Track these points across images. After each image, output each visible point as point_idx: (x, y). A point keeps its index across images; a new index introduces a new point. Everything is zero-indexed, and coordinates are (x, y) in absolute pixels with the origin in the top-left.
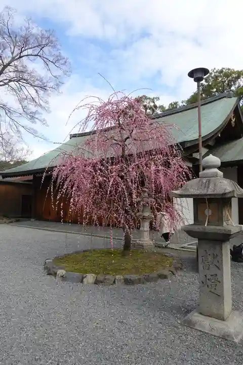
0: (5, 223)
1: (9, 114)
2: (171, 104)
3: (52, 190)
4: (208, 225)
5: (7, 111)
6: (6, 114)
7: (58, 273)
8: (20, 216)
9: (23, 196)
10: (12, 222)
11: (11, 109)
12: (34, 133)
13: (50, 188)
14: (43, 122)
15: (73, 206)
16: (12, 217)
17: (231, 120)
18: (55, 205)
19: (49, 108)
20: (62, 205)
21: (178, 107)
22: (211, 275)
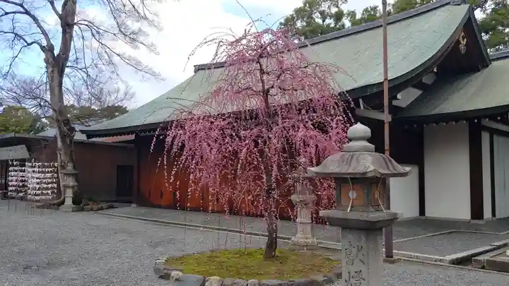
0: (92, 210)
1: (97, 36)
2: (366, 10)
3: (165, 162)
4: (351, 210)
5: (94, 32)
6: (93, 35)
7: (172, 275)
8: (114, 199)
9: (118, 166)
10: (102, 209)
11: (101, 27)
12: (137, 66)
13: (163, 160)
14: (151, 48)
15: (193, 185)
16: (102, 201)
17: (458, 42)
18: (168, 182)
19: (159, 23)
20: (178, 183)
21: (378, 15)
22: (356, 272)
